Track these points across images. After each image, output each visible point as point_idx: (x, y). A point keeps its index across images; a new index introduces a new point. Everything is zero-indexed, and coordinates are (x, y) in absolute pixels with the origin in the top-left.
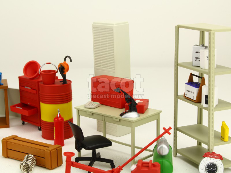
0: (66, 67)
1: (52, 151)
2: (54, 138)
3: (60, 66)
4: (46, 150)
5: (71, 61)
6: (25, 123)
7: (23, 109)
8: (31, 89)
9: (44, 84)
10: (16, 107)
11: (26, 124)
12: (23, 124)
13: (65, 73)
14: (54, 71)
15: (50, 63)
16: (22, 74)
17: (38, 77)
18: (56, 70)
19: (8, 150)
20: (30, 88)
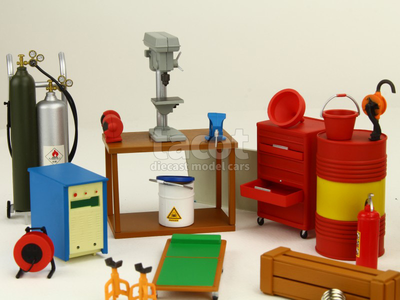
0: (380, 104)
1: (387, 284)
2: (358, 256)
3: (367, 102)
4: (374, 280)
5: (394, 91)
6: (266, 221)
7: (272, 191)
8: (289, 149)
9: (329, 139)
10: (256, 187)
11: (268, 224)
12: (261, 223)
13: (377, 117)
14: (353, 112)
15: (344, 96)
16: (264, 117)
17: (297, 124)
18: (356, 110)
19: (275, 278)
20: (286, 148)
